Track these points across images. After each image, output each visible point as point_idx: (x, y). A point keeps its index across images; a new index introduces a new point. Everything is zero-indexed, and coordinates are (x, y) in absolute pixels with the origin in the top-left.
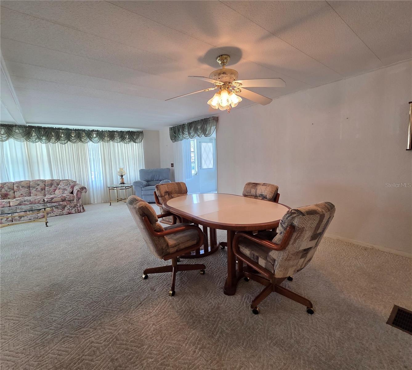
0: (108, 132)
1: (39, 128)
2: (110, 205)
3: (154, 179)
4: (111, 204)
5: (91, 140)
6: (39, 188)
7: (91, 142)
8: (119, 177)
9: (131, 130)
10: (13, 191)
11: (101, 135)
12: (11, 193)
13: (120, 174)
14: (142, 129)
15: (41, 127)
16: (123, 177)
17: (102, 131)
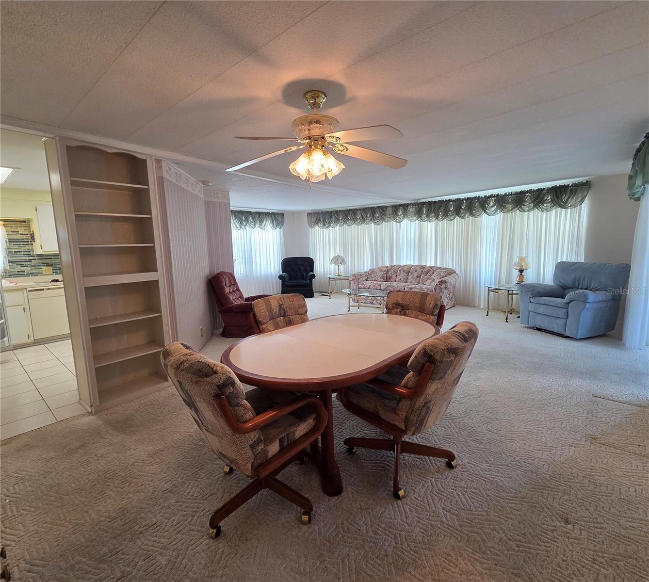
0: (514, 194)
1: (430, 203)
2: (487, 315)
3: (579, 285)
4: (488, 313)
5: (485, 212)
6: (416, 274)
7: (484, 216)
8: (516, 273)
9: (558, 183)
10: (395, 275)
11: (501, 201)
12: (394, 276)
13: (518, 268)
14: (590, 177)
15: (432, 201)
16: (523, 274)
17: (505, 195)
